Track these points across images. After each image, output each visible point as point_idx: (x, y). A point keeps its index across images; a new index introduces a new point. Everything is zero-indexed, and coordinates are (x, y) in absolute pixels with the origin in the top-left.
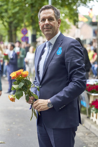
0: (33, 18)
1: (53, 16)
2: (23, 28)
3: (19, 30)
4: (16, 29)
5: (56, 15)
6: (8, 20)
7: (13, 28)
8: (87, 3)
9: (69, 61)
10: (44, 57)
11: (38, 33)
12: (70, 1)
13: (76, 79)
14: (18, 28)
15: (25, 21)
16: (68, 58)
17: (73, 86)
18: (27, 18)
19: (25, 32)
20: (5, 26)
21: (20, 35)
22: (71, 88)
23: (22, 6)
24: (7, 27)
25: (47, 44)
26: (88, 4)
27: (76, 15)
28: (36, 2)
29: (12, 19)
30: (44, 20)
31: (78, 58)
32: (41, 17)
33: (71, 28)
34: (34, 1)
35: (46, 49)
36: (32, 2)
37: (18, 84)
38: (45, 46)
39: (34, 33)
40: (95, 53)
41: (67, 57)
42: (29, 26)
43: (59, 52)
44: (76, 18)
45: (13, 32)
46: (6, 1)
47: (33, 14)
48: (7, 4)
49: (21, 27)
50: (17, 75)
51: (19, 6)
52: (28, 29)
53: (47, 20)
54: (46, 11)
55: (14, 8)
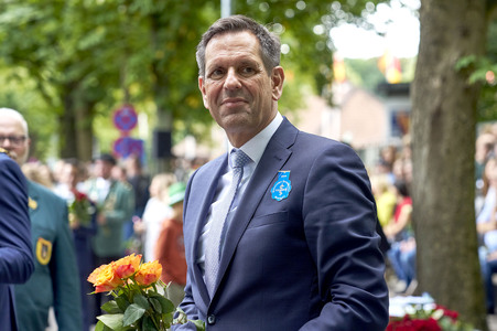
0: (161, 68)
1: (255, 58)
2: (118, 105)
3: (104, 114)
4: (90, 110)
5: (266, 52)
6: (60, 77)
7: (79, 107)
8: (363, 14)
9: (320, 224)
10: (222, 209)
11: (180, 125)
12: (301, 6)
13: (348, 291)
14: (101, 107)
15: (129, 78)
16: (315, 214)
17: (340, 318)
18: (135, 68)
19: (127, 121)
20: (47, 98)
21: (106, 133)
22: (332, 323)
23: (116, 23)
24: (56, 100)
25: (233, 159)
26: (368, 16)
27: (326, 56)
28: (170, 7)
29: (74, 73)
30: (220, 70)
31: (355, 212)
32: (209, 63)
33: (305, 107)
34: (161, 6)
35: (229, 178)
36: (154, 9)
37: (121, 310)
38: (223, 170)
39: (165, 126)
40: (401, 200)
41: (312, 208)
42: (141, 98)
43: (282, 190)
44: (323, 69)
45: (81, 123)
46: (55, 4)
47: (159, 54)
48: (57, 17)
49: (112, 102)
50: (118, 274)
51: (106, 24)
52: (139, 108)
53: (231, 71)
54: (229, 38)
55: (86, 32)
